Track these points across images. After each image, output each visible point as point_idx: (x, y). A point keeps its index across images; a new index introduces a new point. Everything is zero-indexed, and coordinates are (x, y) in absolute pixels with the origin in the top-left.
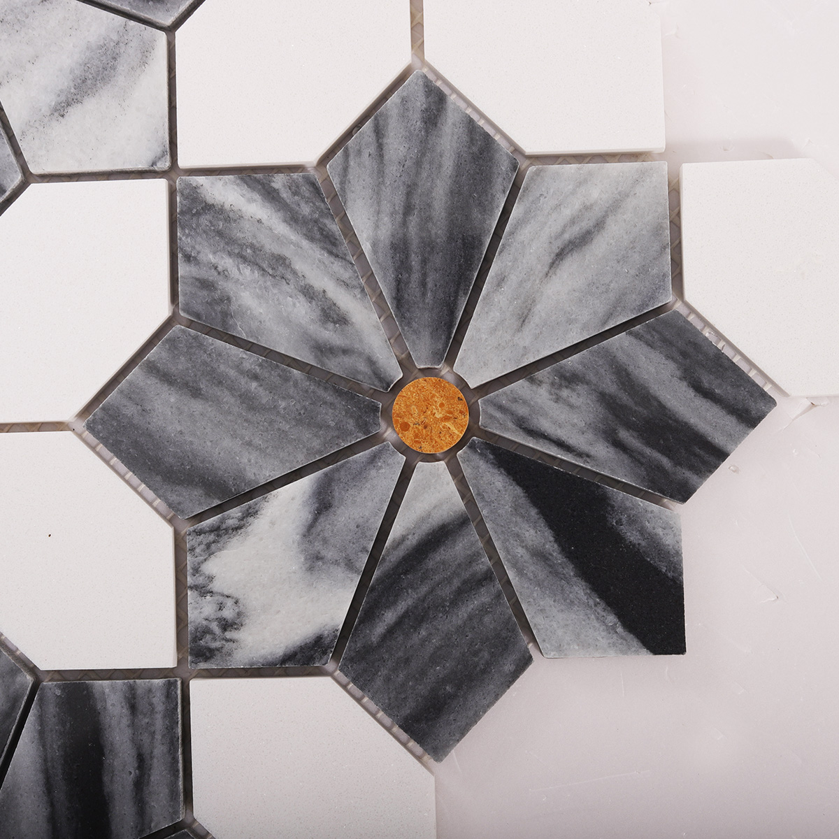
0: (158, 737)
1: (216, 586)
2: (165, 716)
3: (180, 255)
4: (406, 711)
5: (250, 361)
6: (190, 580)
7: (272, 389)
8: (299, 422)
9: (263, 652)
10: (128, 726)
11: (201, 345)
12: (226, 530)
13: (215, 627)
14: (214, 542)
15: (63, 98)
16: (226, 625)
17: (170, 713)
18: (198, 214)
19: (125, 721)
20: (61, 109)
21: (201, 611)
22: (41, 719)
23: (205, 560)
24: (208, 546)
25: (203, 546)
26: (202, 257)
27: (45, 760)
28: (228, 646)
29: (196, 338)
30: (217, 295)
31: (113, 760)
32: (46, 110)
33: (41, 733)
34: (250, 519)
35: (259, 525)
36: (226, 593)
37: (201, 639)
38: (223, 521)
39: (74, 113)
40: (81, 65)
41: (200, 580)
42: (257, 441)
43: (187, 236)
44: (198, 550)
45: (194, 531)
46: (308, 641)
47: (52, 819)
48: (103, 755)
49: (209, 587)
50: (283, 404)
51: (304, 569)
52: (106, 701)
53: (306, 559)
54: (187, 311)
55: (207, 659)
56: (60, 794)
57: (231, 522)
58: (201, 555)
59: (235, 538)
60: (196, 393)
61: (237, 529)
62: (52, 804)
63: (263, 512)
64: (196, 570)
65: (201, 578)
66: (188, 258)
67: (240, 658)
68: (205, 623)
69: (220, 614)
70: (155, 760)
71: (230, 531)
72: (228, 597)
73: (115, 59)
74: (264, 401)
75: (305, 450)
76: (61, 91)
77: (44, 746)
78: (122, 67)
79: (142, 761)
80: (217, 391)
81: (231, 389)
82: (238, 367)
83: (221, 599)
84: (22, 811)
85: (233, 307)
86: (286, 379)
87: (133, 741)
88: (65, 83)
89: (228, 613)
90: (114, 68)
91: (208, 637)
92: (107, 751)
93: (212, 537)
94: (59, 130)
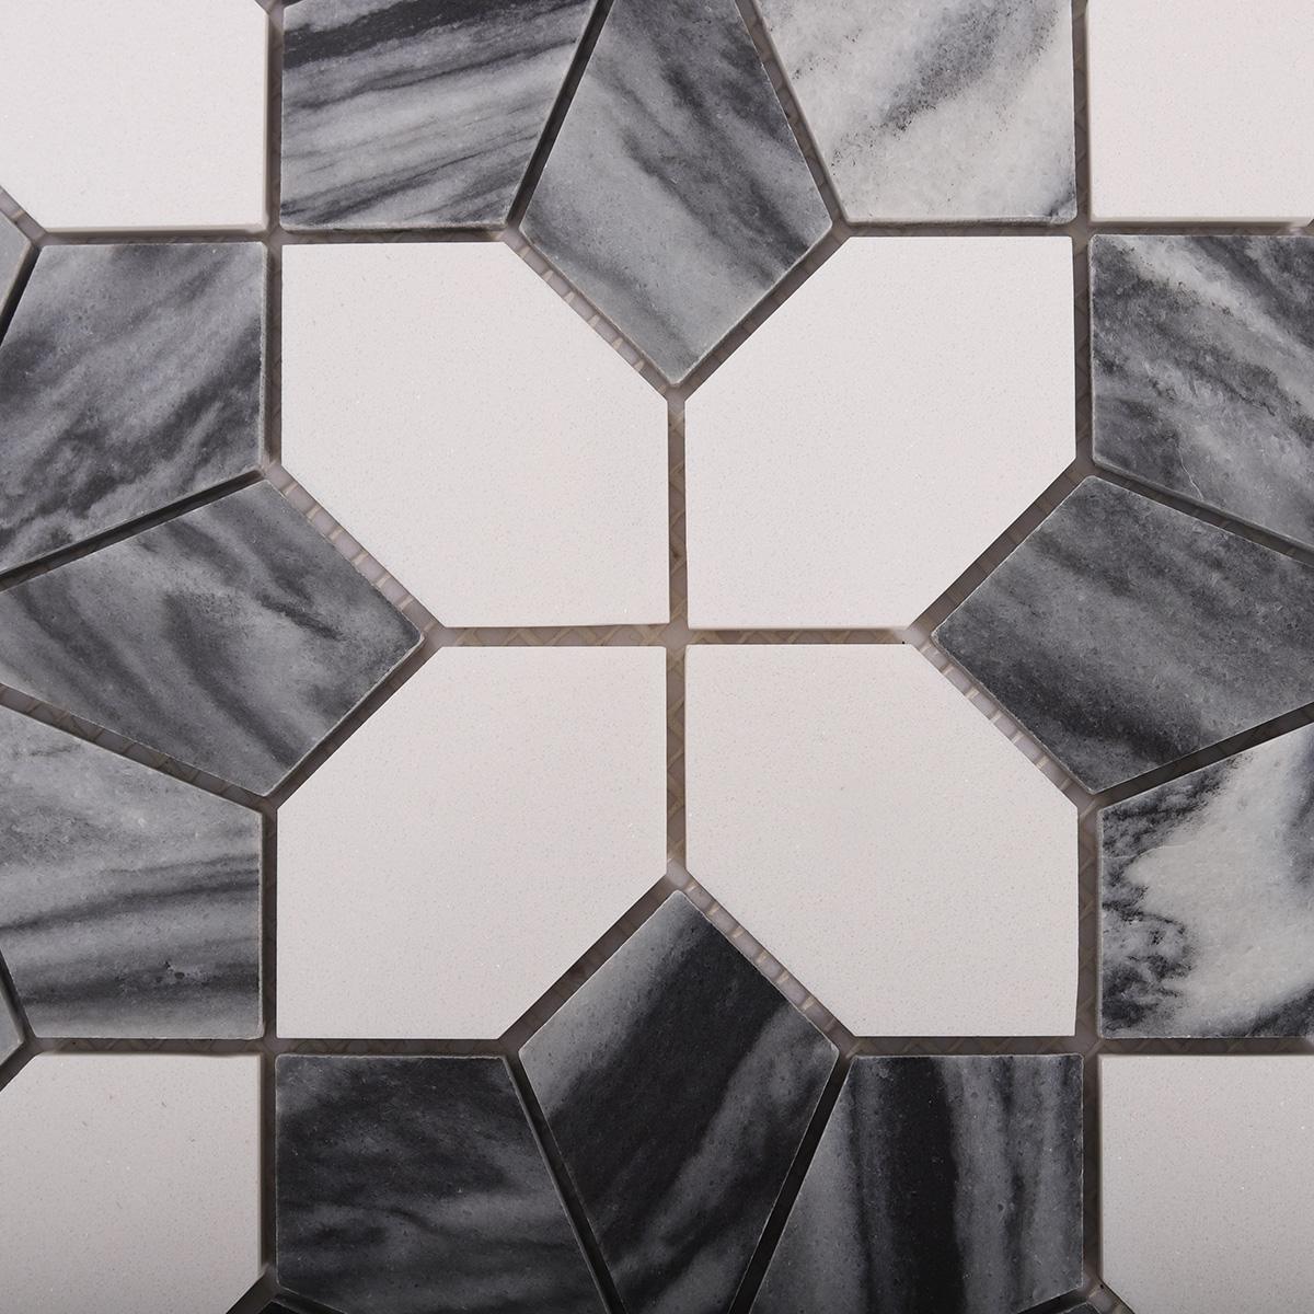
0: (1048, 1149)
1: (1149, 903)
2: (1059, 1116)
3: (1094, 363)
5: (1209, 537)
6: (1104, 892)
7: (1243, 585)
8: (1289, 638)
9: (1223, 1013)
10: (1000, 1130)
11: (1129, 510)
12: (1167, 811)
13: (1145, 971)
14: (1146, 832)
15: (903, 99)
16: (1164, 968)
17: (1067, 1112)
18: (1126, 296)
19: (994, 1123)
20: (899, 118)
21: (1122, 943)
22: (854, 1116)
23: (1132, 861)
24: (1137, 838)
25: (1128, 838)
26: (1131, 366)
27: (859, 1185)
28: (1167, 1001)
29: (1120, 498)
30: (1156, 429)
31: (973, 1186)
32: (874, 118)
33: (854, 1141)
34: (1207, 796)
35: (1221, 805)
36: (1164, 916)
37: (1123, 991)
38: (1161, 797)
39: (922, 124)
40: (932, 47)
41: (1122, 893)
42: (1218, 668)
43: (1108, 331)
44: (1119, 845)
45: (1114, 813)
46: (1297, 996)
47: (868, 1282)
48: (955, 1176)
49: (1137, 906)
50: (1262, 610)
51: (1293, 878)
52: (962, 1089)
53: (1296, 863)
54: (1105, 453)
55: (1131, 1023)
56: (882, 1242)
57: (1174, 800)
58: (1125, 853)
59: (1182, 826)
60: (1120, 587)
61: (1184, 811)
62: (868, 1257)
63: (1228, 784)
64: (1116, 878)
65: (1124, 890)
66: (1109, 367)
67: (1185, 1024)
68: (1129, 963)
69: (1153, 950)
70: (1042, 1188)
71: (1173, 815)
72: (1167, 921)
73: (988, 38)
74: (1232, 603)
75: (1296, 686)
76: (901, 88)
77: (857, 1161)
78: (1001, 53)
79: (1019, 1187)
80: (1155, 585)
81: (1179, 583)
82: (1189, 547)
83: (1156, 924)
84: (818, 1269)
85: (1182, 451)
86: (1268, 570)
87: (1006, 1154)
88: (906, 74)
89: (1167, 949)
90: (987, 54)
91: (1134, 987)
92: (962, 1171)
93: (1143, 824)
94: (895, 151)
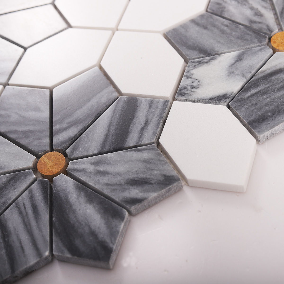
0: (156, 116)
1: (193, 77)
2: (161, 110)
4: (251, 119)
5: (226, 22)
6: (185, 74)
7: (232, 30)
8: (238, 38)
9: (203, 96)
10: (146, 111)
11: (212, 17)
12: (203, 62)
13: (189, 88)
14: (197, 65)
16: (193, 87)
17: (163, 110)
19: (146, 110)
21: (185, 82)
22: (116, 106)
23: (192, 69)
24: (195, 66)
25: (193, 66)
27: (112, 118)
28: (191, 93)
29: (210, 16)
30: (221, 6)
31: (137, 120)
33: (114, 110)
34: (212, 60)
35: (214, 62)
36: (196, 79)
37: (183, 90)
38: (202, 60)
41: (188, 74)
42: (222, 41)
44: (191, 67)
45: (192, 62)
46: (221, 95)
47: (107, 136)
48: (134, 118)
49: (191, 76)
50: (234, 33)
51: (227, 75)
52: (141, 103)
53: (228, 73)
54: (210, 9)
55: (182, 96)
56: (113, 128)
57: (205, 61)
58: (191, 68)
59: (205, 65)
60: (205, 28)
61: (206, 62)
62: (109, 131)
63: (217, 59)
64: (188, 72)
65: (189, 74)
67: (194, 96)
68: (185, 86)
69: (192, 84)
70: (152, 122)
71: (204, 63)
72: (196, 80)
74: (228, 32)
75: (238, 45)
77: (113, 114)
79: (147, 123)
80: (213, 28)
81: (218, 28)
82: (222, 24)
83: (194, 80)
84: (97, 131)
85: (225, 10)
86: (237, 27)
87: (146, 116)
89: (195, 84)
91: (185, 90)
92: (135, 118)
93: (197, 64)
